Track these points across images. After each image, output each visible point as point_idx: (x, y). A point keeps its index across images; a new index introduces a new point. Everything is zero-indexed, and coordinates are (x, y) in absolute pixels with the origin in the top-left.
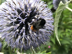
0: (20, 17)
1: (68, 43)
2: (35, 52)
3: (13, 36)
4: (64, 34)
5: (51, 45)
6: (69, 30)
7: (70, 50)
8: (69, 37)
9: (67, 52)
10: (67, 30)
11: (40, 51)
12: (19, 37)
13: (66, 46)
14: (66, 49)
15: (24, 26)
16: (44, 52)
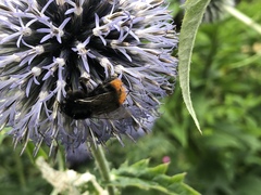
0: (44, 18)
1: (233, 142)
2: (107, 164)
3: (19, 94)
4: (220, 112)
5: (173, 149)
6: (238, 99)
7: (241, 170)
8: (235, 122)
9: (231, 175)
10: (229, 99)
11: (126, 162)
12: (44, 96)
13: (228, 155)
14: (227, 166)
15: (62, 54)
16: (141, 165)
